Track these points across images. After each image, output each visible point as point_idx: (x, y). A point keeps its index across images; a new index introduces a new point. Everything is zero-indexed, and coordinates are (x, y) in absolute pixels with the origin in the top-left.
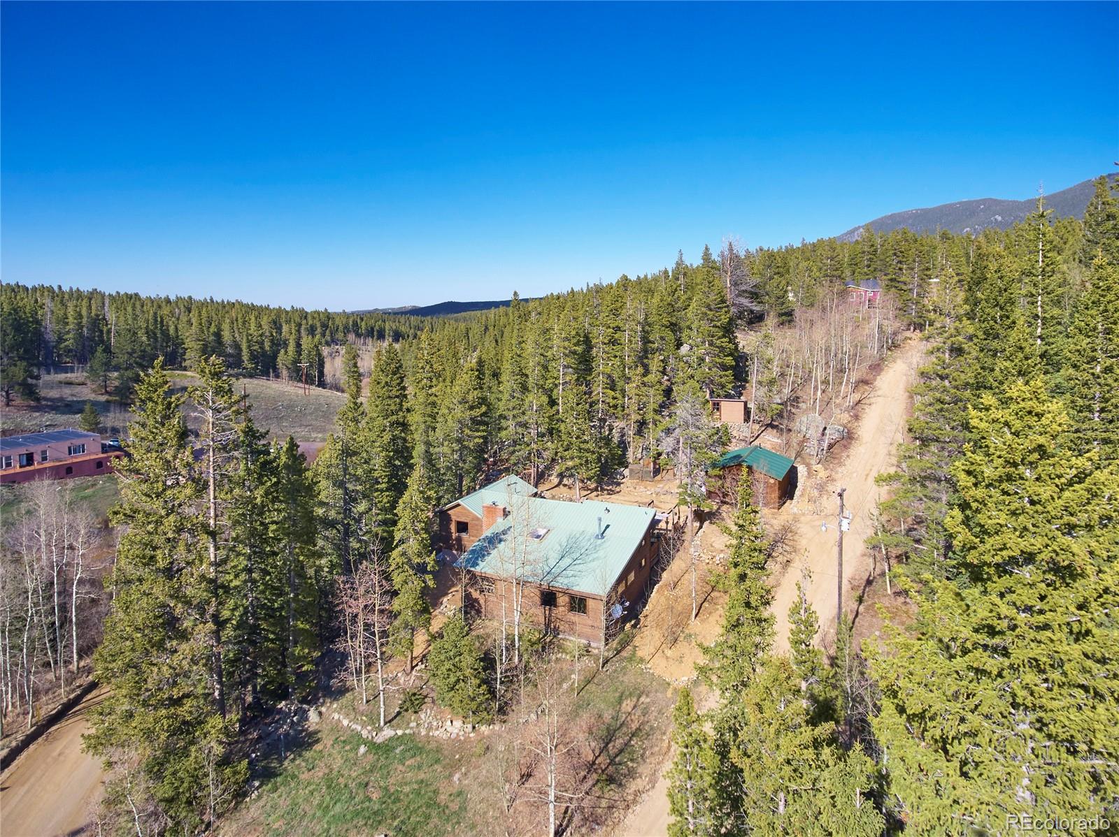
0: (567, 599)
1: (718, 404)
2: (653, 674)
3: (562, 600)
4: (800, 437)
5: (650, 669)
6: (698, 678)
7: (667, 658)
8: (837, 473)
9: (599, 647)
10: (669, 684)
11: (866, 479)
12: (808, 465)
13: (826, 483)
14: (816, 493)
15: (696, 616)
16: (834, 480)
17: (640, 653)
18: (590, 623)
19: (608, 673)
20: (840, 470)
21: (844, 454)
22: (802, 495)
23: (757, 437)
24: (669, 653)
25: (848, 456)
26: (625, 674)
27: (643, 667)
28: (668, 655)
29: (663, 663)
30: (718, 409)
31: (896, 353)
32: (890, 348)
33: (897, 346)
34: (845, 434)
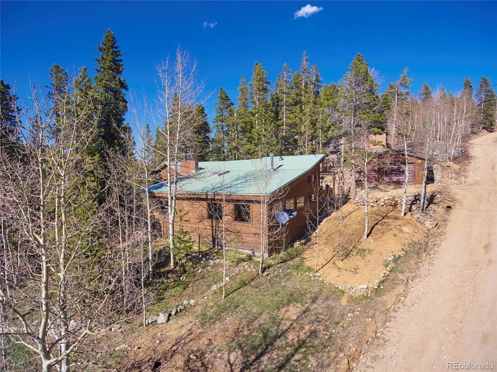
0: (231, 206)
2: (323, 281)
3: (228, 209)
5: (319, 277)
6: (379, 286)
7: (339, 269)
9: (261, 255)
10: (343, 292)
15: (368, 235)
17: (307, 264)
18: (253, 230)
19: (269, 277)
24: (341, 264)
25: (469, 163)
26: (288, 279)
27: (311, 275)
28: (340, 266)
29: (335, 273)
31: (475, 136)
32: (471, 133)
33: (474, 133)
34: (463, 154)
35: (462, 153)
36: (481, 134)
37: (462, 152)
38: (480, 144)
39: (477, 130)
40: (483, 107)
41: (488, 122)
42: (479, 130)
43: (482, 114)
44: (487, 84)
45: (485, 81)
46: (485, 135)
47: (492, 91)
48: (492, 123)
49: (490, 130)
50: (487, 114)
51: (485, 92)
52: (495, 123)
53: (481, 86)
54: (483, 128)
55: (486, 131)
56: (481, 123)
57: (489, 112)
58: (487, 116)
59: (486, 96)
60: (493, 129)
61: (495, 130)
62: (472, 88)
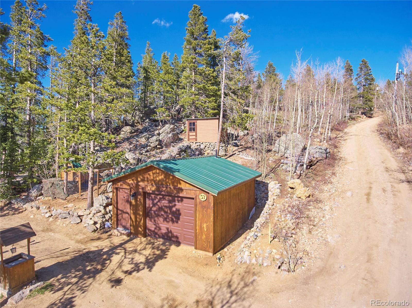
1: (194, 124)
4: (278, 156)
8: (322, 191)
11: (368, 200)
12: (282, 183)
13: (306, 205)
14: (289, 221)
16: (318, 201)
20: (325, 188)
21: (329, 172)
22: (265, 225)
23: (231, 156)
25: (334, 174)
30: (194, 129)
31: (353, 122)
32: (349, 119)
33: (353, 119)
34: (328, 155)
35: (326, 153)
36: (359, 120)
37: (326, 151)
38: (356, 135)
39: (356, 115)
40: (362, 91)
41: (368, 107)
42: (358, 115)
43: (361, 98)
44: (367, 67)
45: (364, 63)
46: (364, 121)
47: (372, 74)
48: (371, 108)
49: (369, 115)
50: (367, 98)
51: (365, 75)
52: (374, 108)
53: (361, 69)
54: (362, 113)
55: (365, 117)
56: (361, 108)
57: (368, 96)
58: (366, 101)
59: (366, 79)
60: (372, 114)
61: (374, 115)
62: (352, 72)
